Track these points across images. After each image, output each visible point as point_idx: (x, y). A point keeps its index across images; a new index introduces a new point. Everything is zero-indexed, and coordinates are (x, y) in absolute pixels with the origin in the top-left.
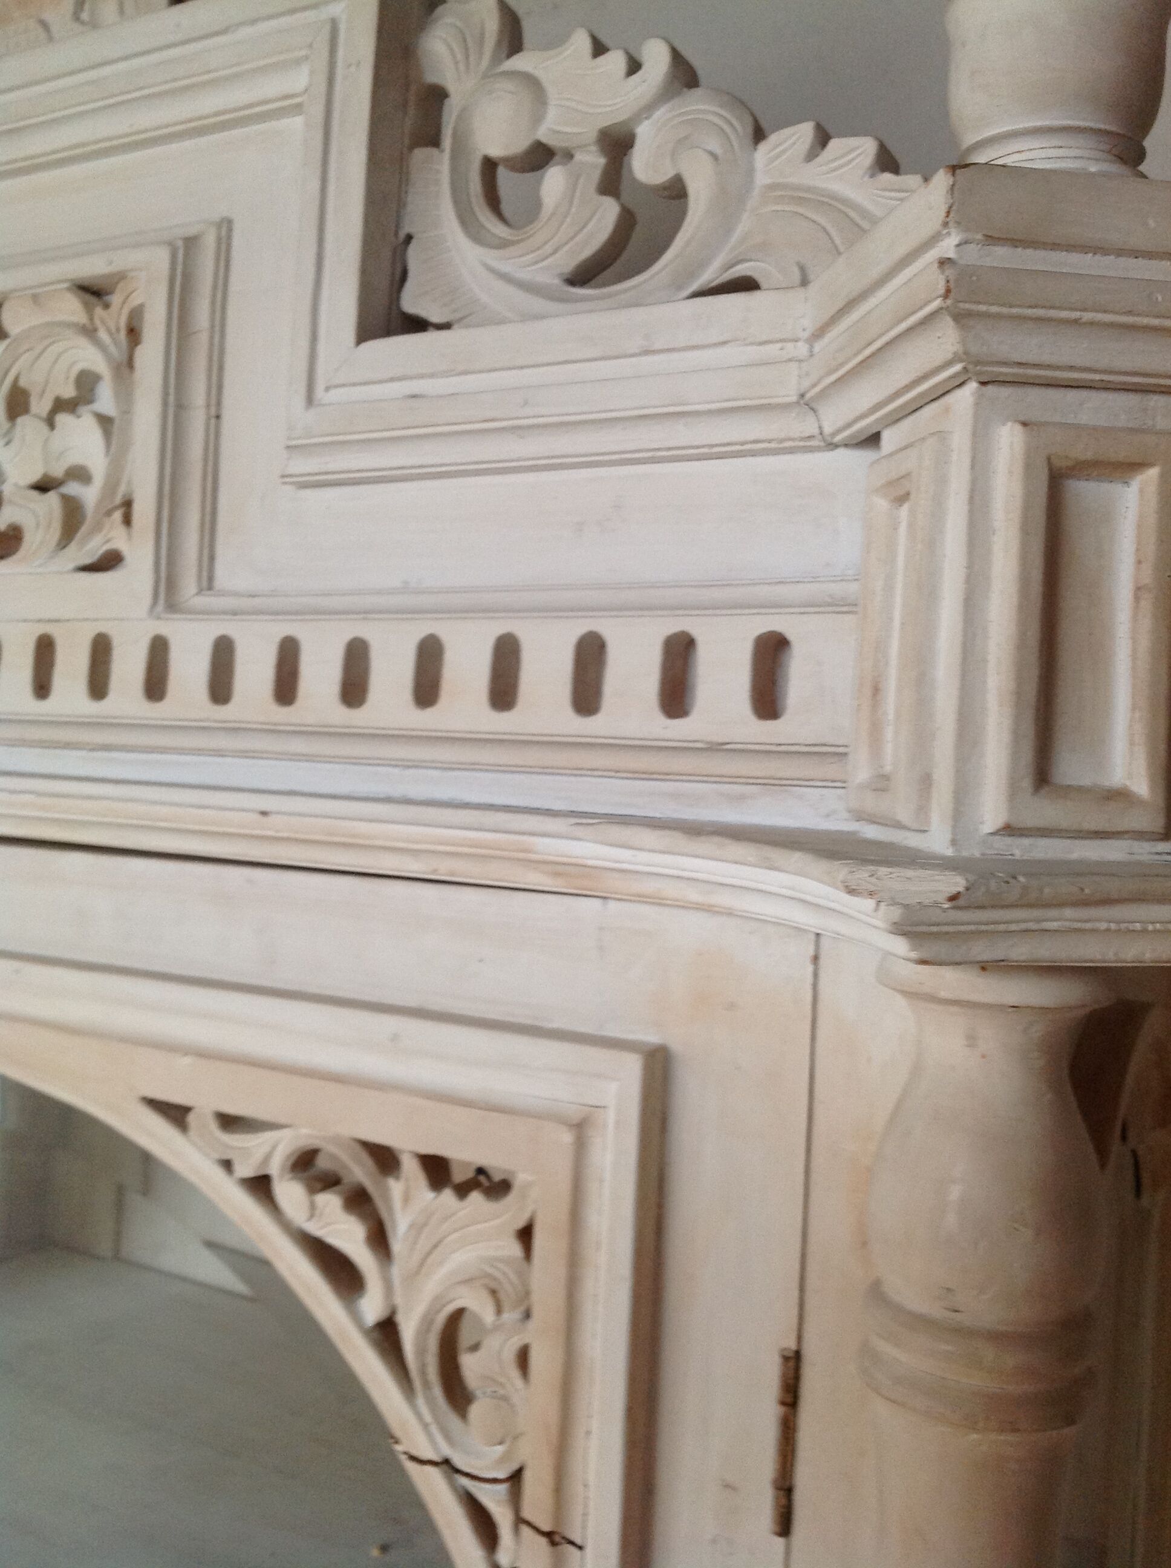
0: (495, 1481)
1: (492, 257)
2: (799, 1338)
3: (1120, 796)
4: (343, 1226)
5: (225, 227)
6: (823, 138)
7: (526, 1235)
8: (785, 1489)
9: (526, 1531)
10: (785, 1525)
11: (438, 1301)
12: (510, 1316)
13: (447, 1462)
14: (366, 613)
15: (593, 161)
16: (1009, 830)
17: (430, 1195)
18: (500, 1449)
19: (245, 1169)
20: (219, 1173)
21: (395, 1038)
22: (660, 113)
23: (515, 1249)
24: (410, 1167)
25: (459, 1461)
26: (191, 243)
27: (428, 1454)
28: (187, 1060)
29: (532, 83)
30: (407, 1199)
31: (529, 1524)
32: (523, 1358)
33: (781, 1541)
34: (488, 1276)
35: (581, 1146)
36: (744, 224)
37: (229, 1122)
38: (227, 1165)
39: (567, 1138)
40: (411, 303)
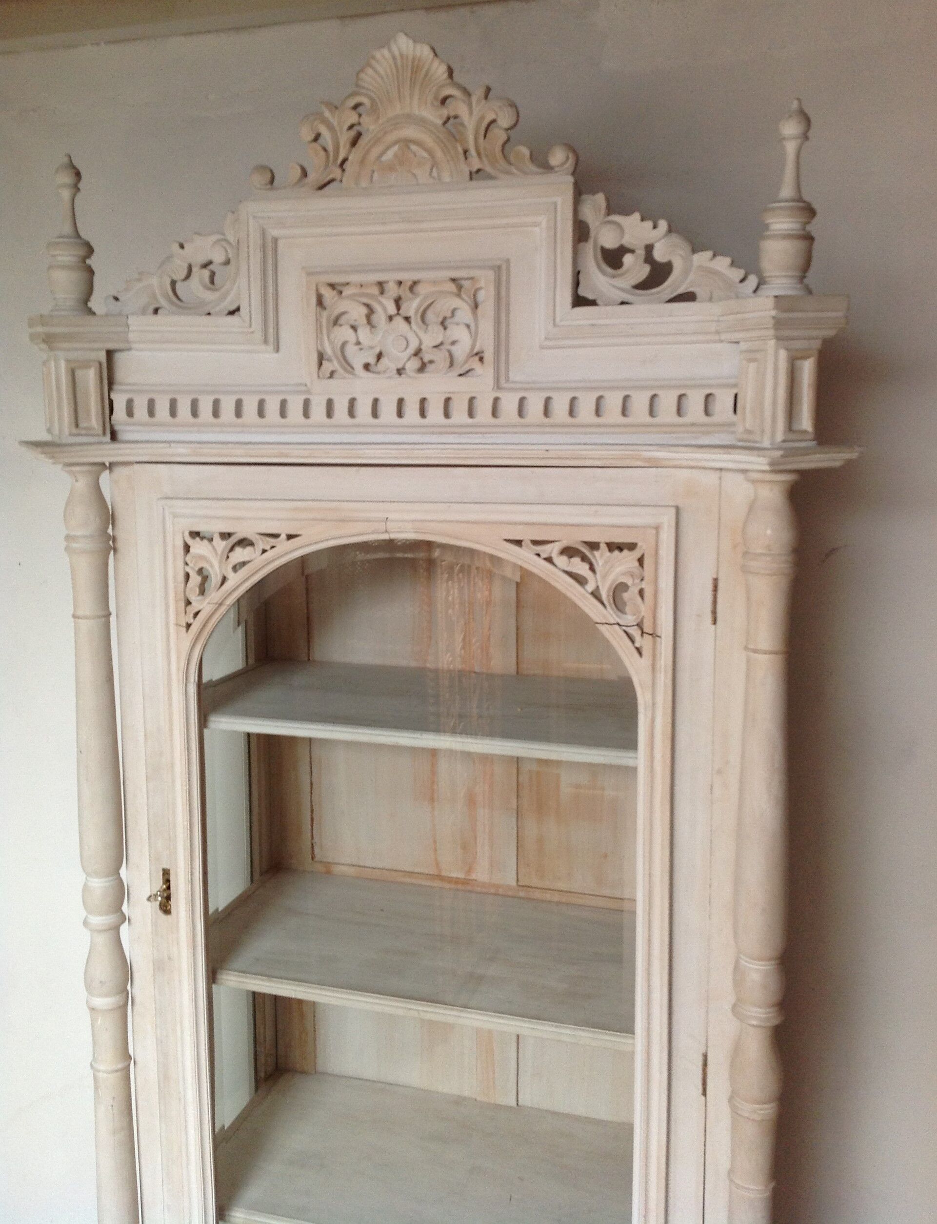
0: (633, 626)
1: (611, 281)
2: (718, 574)
3: (805, 432)
4: (580, 567)
5: (508, 261)
6: (714, 256)
7: (641, 561)
8: (714, 612)
9: (645, 635)
10: (715, 622)
11: (614, 581)
12: (637, 581)
13: (618, 624)
14: (576, 389)
15: (641, 252)
16: (784, 441)
17: (608, 554)
18: (635, 617)
19: (544, 555)
20: (536, 558)
21: (596, 512)
22: (663, 241)
23: (637, 564)
24: (603, 547)
25: (621, 623)
26: (499, 267)
27: (613, 621)
28: (521, 526)
29: (619, 225)
30: (601, 556)
31: (646, 633)
32: (641, 593)
33: (713, 626)
34: (630, 572)
35: (657, 534)
36: (691, 277)
37: (536, 543)
38: (538, 555)
39: (654, 532)
40: (582, 292)
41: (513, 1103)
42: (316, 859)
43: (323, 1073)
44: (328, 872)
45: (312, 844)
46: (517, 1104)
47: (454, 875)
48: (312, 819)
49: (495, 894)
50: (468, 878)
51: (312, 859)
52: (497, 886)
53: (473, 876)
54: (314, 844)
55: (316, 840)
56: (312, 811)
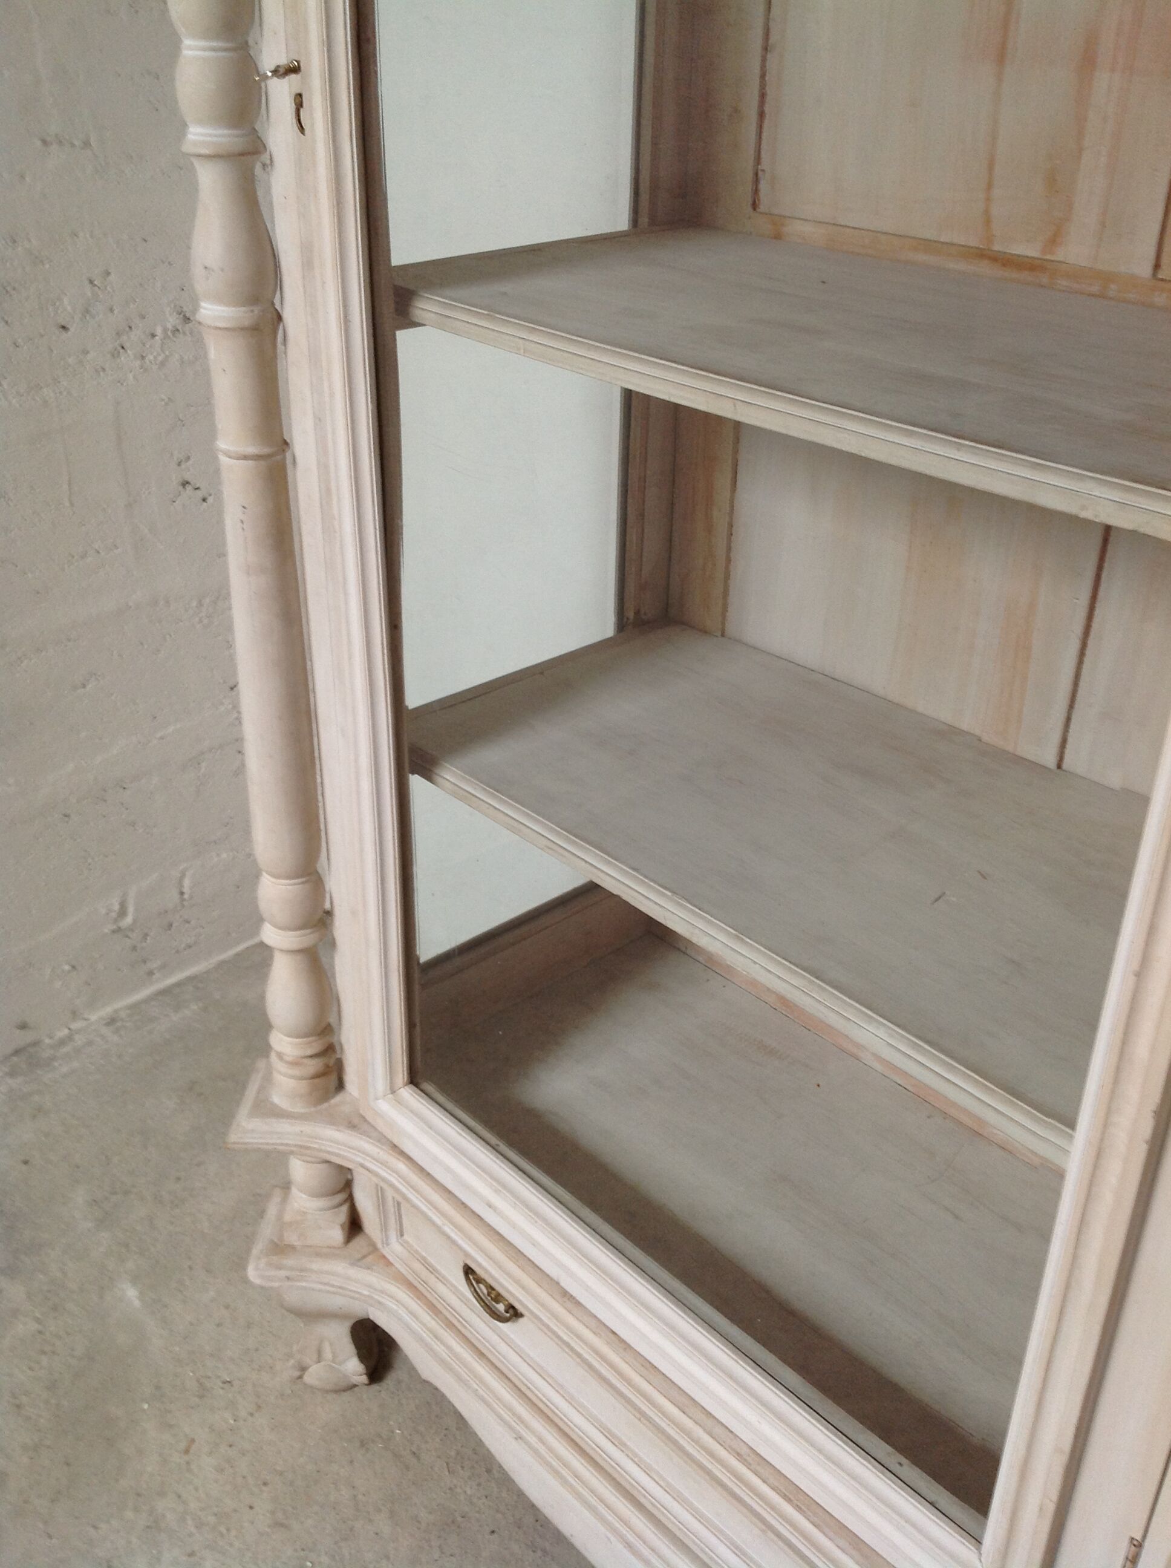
41: (1050, 761)
42: (762, 208)
43: (739, 641)
44: (778, 236)
45: (756, 174)
46: (1059, 767)
47: (1020, 249)
48: (761, 115)
49: (1102, 296)
50: (1048, 257)
51: (755, 206)
52: (1107, 278)
53: (1060, 255)
54: (760, 173)
55: (765, 164)
56: (763, 96)
